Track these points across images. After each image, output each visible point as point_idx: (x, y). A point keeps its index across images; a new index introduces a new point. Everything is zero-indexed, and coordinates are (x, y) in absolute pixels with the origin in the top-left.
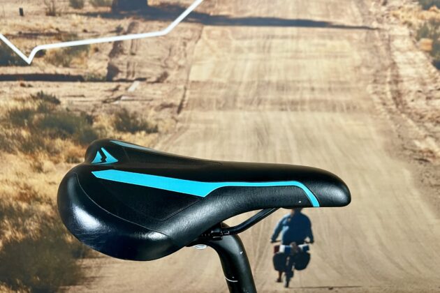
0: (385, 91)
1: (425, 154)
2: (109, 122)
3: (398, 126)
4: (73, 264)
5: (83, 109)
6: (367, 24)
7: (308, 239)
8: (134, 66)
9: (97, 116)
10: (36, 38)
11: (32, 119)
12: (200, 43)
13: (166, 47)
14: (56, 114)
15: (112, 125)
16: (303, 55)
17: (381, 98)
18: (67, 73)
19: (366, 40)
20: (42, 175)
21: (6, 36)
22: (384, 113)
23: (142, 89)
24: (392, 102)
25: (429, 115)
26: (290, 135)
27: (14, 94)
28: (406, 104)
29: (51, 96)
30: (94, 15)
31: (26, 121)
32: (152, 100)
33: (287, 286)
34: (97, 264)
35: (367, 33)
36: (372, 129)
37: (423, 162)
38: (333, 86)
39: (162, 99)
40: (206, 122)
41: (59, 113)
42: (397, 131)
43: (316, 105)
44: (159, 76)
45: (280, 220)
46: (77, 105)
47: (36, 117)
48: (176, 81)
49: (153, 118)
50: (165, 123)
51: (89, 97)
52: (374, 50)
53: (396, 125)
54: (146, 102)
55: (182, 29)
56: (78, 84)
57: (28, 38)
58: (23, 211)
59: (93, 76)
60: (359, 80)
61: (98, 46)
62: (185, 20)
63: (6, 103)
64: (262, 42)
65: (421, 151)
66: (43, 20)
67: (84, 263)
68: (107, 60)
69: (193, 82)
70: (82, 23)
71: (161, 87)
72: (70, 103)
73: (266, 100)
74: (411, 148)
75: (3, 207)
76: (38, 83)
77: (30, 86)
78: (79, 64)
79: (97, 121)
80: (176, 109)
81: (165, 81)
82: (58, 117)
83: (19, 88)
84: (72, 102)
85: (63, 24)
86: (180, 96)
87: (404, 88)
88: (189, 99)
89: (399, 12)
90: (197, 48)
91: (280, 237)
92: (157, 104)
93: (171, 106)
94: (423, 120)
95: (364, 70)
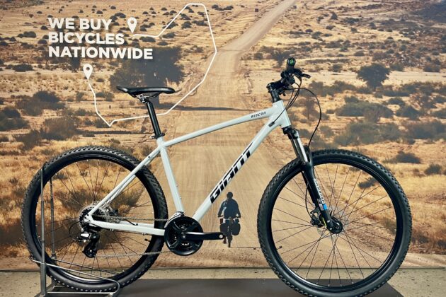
2: (140, 152)
3: (272, 152)
5: (130, 146)
6: (249, 109)
7: (237, 215)
9: (135, 149)
10: (114, 117)
12: (180, 117)
13: (166, 119)
18: (125, 131)
20: (107, 178)
21: (103, 116)
22: (264, 147)
24: (267, 141)
25: (286, 147)
26: (222, 157)
27: (101, 140)
28: (273, 142)
29: (117, 140)
30: (138, 108)
33: (229, 246)
36: (260, 154)
40: (183, 151)
41: (119, 147)
42: (272, 155)
43: (232, 143)
44: (163, 131)
45: (222, 203)
46: (127, 144)
48: (170, 133)
51: (132, 140)
55: (173, 112)
56: (129, 135)
57: (111, 117)
59: (135, 132)
60: (249, 132)
62: (174, 109)
63: (97, 143)
64: (206, 116)
66: (118, 110)
68: (141, 125)
69: (177, 133)
70: (133, 111)
72: (125, 143)
75: (86, 195)
76: (112, 135)
77: (109, 136)
78: (130, 127)
79: (135, 151)
81: (166, 133)
83: (104, 137)
85: (125, 111)
90: (179, 119)
91: (223, 214)
94: (283, 149)
95: (251, 127)
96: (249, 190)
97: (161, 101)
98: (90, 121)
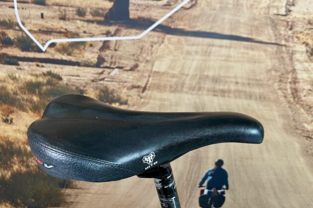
0: (286, 88)
1: (310, 134)
2: (94, 95)
3: (294, 112)
4: (59, 192)
5: (78, 85)
6: (278, 42)
7: (224, 187)
8: (116, 58)
9: (87, 90)
10: (50, 34)
11: (41, 89)
12: (162, 46)
13: (139, 47)
14: (58, 87)
15: (97, 98)
16: (232, 59)
17: (284, 93)
18: (69, 60)
19: (276, 52)
21: (30, 31)
22: (284, 103)
23: (120, 74)
24: (291, 96)
27: (31, 71)
28: (300, 98)
29: (56, 74)
30: (92, 22)
31: (37, 90)
32: (125, 82)
34: (75, 193)
35: (278, 48)
36: (276, 114)
37: (309, 139)
38: (251, 82)
39: (133, 82)
40: (161, 100)
41: (61, 86)
42: (292, 116)
43: (238, 93)
44: (132, 66)
45: (206, 172)
46: (74, 82)
47: (44, 88)
48: (144, 70)
49: (125, 95)
50: (133, 99)
51: (82, 77)
52: (281, 59)
53: (292, 112)
54: (121, 84)
55: (151, 35)
56: (76, 67)
57: (45, 34)
58: (28, 152)
59: (87, 63)
60: (269, 79)
61: (93, 43)
62: (154, 30)
63: (25, 76)
64: (205, 48)
65: (308, 131)
66: (56, 22)
67: (66, 192)
68: (97, 53)
69: (155, 72)
70: (83, 27)
71: (132, 74)
72: (69, 80)
73: (204, 88)
74: (301, 128)
75: (15, 148)
76: (49, 65)
77: (43, 66)
78: (78, 54)
79: (86, 93)
80: (141, 89)
81: (136, 70)
82: (60, 89)
83: (35, 67)
84: (70, 79)
85: (70, 26)
86: (145, 81)
87: (300, 87)
88: (151, 84)
89: (300, 35)
90: (160, 49)
91: (205, 184)
92: (129, 85)
93: (138, 87)
94: (311, 110)
95: (273, 73)
96: (247, 159)
97: (133, 14)
98: (9, 38)
